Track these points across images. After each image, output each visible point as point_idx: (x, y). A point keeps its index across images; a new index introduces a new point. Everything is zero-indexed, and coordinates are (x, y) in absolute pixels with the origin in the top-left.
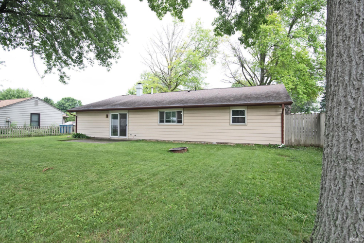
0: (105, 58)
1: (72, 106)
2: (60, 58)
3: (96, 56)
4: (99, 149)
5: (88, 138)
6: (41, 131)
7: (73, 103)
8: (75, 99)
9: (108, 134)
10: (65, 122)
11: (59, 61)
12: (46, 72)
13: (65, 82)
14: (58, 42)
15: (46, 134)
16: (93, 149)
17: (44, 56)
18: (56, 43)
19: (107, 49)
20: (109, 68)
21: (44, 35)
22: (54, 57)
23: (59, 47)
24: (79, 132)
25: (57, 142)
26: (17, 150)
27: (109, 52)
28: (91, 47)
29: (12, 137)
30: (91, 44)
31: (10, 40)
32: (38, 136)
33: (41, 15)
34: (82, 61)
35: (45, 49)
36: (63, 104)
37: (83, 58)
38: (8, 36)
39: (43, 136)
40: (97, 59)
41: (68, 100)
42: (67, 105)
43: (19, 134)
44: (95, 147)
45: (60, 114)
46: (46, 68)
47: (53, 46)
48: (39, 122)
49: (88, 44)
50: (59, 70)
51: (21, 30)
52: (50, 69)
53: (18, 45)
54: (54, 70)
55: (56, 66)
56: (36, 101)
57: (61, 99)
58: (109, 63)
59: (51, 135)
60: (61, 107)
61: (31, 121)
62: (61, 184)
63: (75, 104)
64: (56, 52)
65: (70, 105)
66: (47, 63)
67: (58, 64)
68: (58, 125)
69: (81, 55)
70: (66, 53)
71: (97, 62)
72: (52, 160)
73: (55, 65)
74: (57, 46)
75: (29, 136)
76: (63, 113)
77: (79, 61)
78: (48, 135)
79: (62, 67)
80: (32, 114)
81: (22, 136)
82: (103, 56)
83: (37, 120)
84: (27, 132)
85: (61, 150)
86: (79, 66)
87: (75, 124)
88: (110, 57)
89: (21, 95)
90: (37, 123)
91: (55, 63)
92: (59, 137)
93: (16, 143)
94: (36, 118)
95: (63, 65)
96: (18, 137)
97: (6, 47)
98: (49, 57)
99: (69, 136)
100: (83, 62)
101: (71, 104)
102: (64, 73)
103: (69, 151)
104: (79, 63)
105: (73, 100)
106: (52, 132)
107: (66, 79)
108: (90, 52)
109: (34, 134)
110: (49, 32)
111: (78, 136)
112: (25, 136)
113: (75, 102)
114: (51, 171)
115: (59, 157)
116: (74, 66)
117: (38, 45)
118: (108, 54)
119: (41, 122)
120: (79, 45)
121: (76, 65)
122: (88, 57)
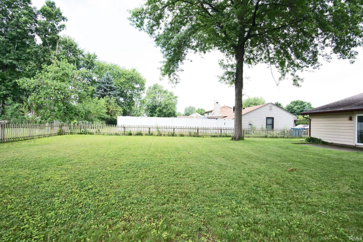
0: (346, 48)
1: (301, 109)
2: (292, 63)
3: (334, 50)
4: (345, 157)
5: (325, 144)
6: (275, 133)
7: (302, 106)
8: (303, 101)
9: (353, 141)
10: (296, 125)
11: (292, 66)
12: (280, 79)
13: (298, 85)
14: (291, 48)
15: (279, 136)
16: (336, 157)
17: (277, 65)
18: (289, 49)
19: (349, 37)
20: (353, 60)
21: (278, 46)
22: (287, 63)
23: (292, 52)
24: (312, 136)
25: (292, 145)
26: (261, 148)
27: (352, 40)
28: (327, 41)
29: (254, 137)
30: (328, 38)
31: (253, 59)
32: (273, 137)
33: (275, 29)
34: (317, 59)
35: (279, 58)
36: (292, 108)
37: (318, 56)
38: (252, 56)
39: (276, 137)
40: (336, 53)
41: (296, 103)
42: (295, 108)
43: (259, 135)
44: (338, 154)
45: (292, 118)
46: (280, 75)
47: (286, 53)
48: (273, 125)
49: (323, 39)
50: (292, 74)
51: (260, 49)
52: (284, 75)
53: (258, 61)
54: (288, 75)
55: (289, 72)
56: (271, 106)
57: (290, 103)
58: (353, 53)
59: (283, 137)
60: (290, 110)
61: (267, 124)
62: (310, 188)
63: (304, 106)
64: (289, 57)
65: (298, 108)
66: (280, 71)
67: (291, 69)
68: (290, 129)
69: (315, 54)
70: (298, 56)
71: (335, 56)
72: (293, 162)
73: (287, 71)
74: (290, 52)
75: (266, 137)
76: (294, 117)
77: (314, 60)
78: (281, 137)
79: (295, 71)
80: (267, 118)
81: (261, 137)
82: (344, 47)
83: (271, 123)
84: (264, 134)
85: (299, 153)
86: (313, 66)
87: (308, 127)
88: (355, 45)
89: (257, 102)
90: (271, 126)
91: (288, 69)
92: (292, 139)
93: (258, 142)
94: (270, 122)
95: (296, 68)
96: (258, 137)
97: (250, 65)
98: (282, 64)
99: (302, 139)
100: (318, 61)
101: (299, 106)
102: (297, 76)
103: (308, 155)
104: (313, 63)
105: (302, 103)
106: (284, 135)
107: (299, 82)
108: (325, 48)
109: (270, 136)
110: (282, 41)
111: (313, 141)
112: (263, 137)
113: (304, 105)
114: (295, 172)
115: (299, 160)
116: (308, 67)
117: (273, 56)
118: (352, 43)
119: (274, 125)
120: (313, 44)
121: (310, 65)
122: (324, 53)
